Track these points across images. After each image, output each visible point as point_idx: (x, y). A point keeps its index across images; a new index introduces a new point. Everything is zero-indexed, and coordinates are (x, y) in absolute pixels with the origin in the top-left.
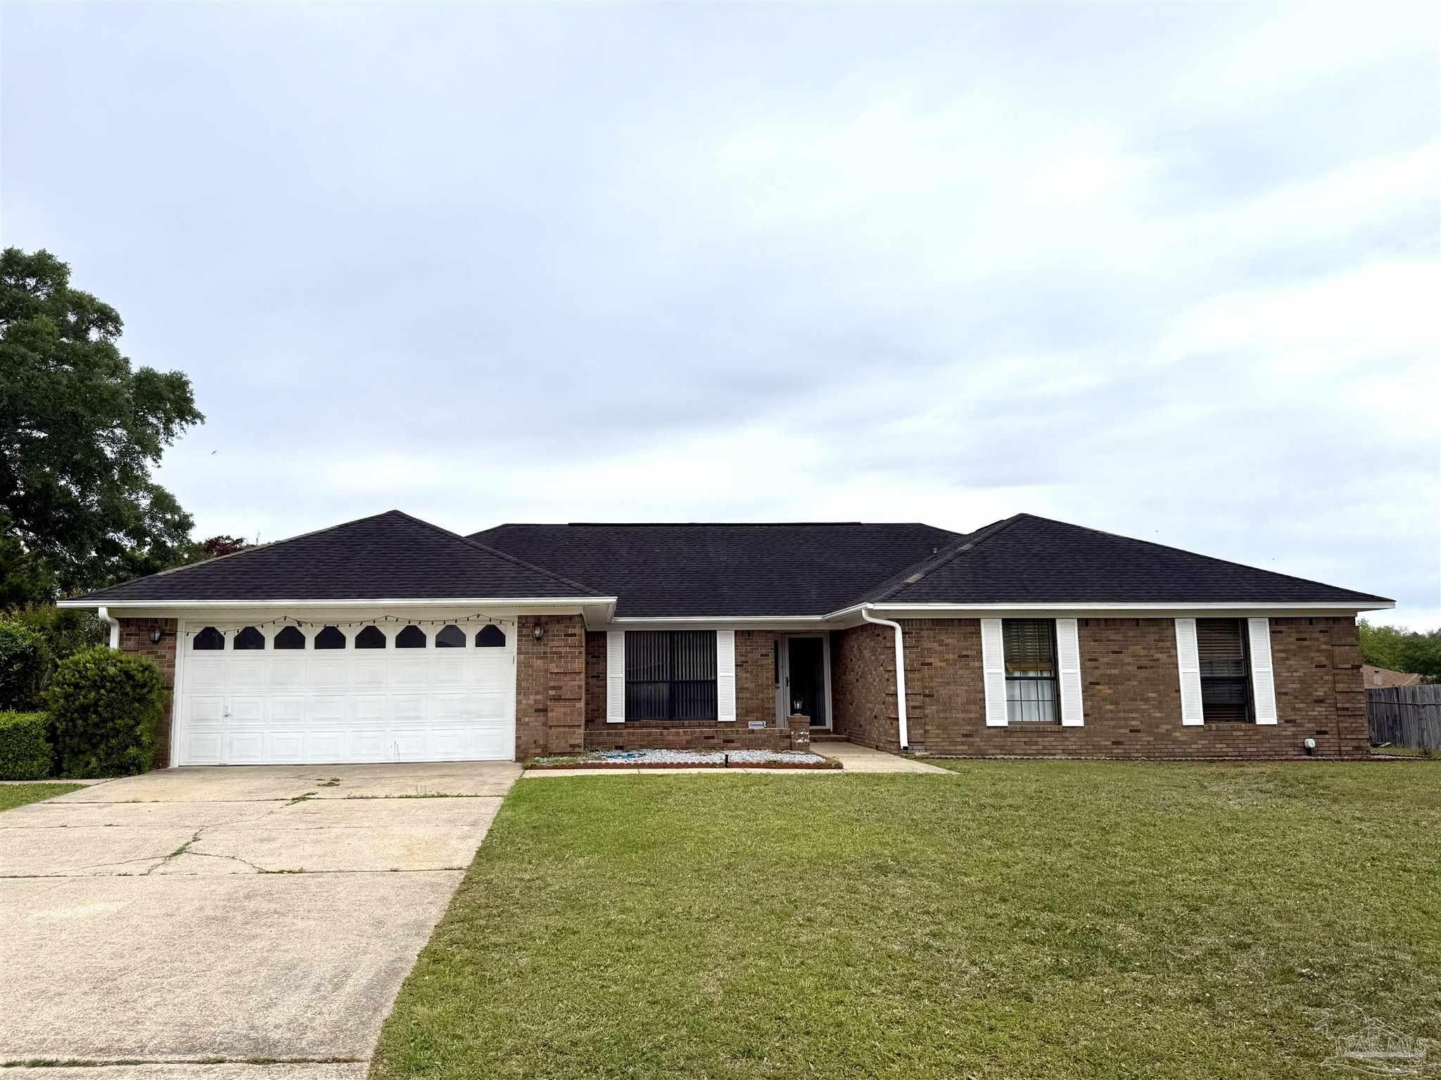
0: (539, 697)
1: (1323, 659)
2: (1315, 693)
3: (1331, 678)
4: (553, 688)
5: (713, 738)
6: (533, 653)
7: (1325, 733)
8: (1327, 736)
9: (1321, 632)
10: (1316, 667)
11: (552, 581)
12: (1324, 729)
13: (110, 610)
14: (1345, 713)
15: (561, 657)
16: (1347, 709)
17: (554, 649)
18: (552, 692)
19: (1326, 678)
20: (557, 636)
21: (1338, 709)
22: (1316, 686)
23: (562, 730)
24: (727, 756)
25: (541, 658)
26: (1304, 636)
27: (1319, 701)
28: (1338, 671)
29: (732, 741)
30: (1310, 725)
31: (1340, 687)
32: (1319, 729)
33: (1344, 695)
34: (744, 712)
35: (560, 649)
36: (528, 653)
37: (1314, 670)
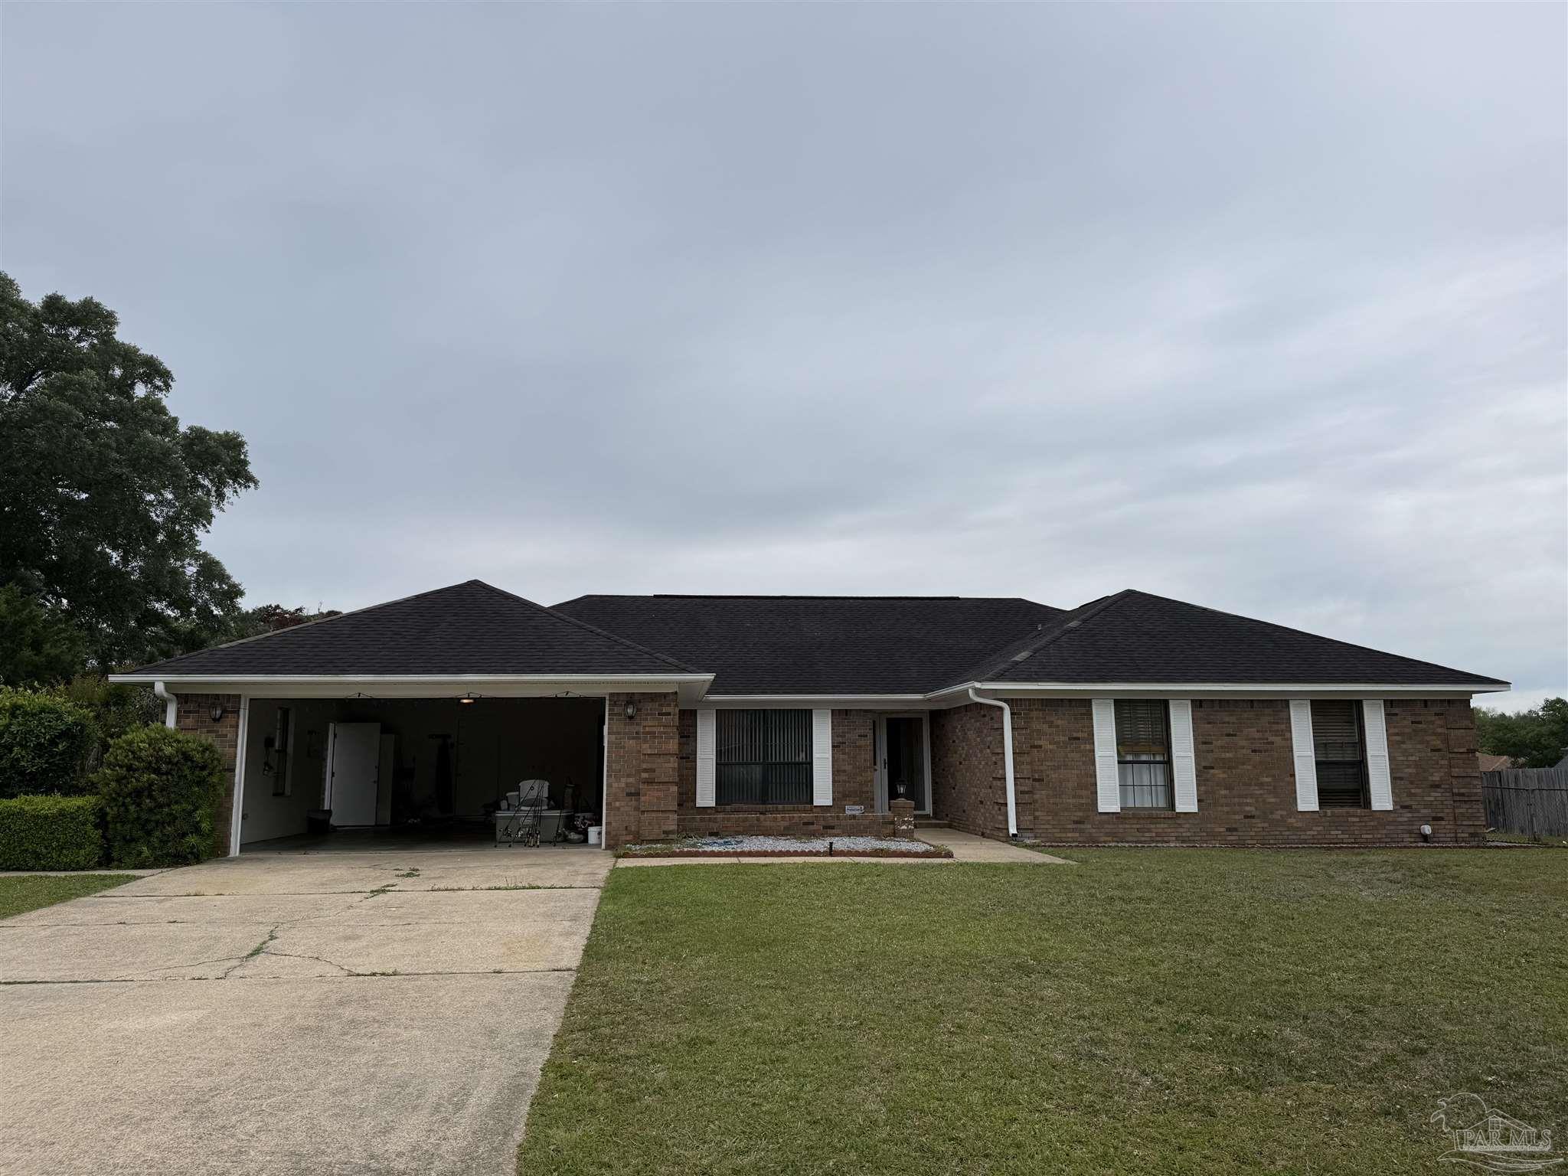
0: (631, 780)
1: (1439, 742)
2: (1430, 778)
3: (1446, 762)
4: (646, 770)
5: (813, 824)
6: (625, 733)
7: (1442, 819)
8: (1443, 823)
9: (1436, 714)
10: (1432, 750)
11: (646, 656)
12: (1439, 815)
13: (167, 685)
14: (1462, 798)
15: (655, 737)
16: (1463, 795)
17: (647, 729)
18: (645, 775)
19: (1443, 762)
20: (651, 714)
21: (1454, 794)
22: (1431, 770)
23: (654, 815)
24: (831, 844)
25: (633, 738)
26: (1419, 719)
27: (1435, 786)
28: (1454, 755)
29: (833, 828)
30: (1426, 811)
31: (1456, 771)
32: (1434, 815)
33: (1461, 780)
34: (840, 796)
35: (654, 729)
36: (619, 733)
37: (1429, 754)
